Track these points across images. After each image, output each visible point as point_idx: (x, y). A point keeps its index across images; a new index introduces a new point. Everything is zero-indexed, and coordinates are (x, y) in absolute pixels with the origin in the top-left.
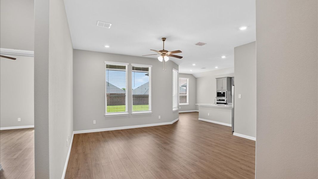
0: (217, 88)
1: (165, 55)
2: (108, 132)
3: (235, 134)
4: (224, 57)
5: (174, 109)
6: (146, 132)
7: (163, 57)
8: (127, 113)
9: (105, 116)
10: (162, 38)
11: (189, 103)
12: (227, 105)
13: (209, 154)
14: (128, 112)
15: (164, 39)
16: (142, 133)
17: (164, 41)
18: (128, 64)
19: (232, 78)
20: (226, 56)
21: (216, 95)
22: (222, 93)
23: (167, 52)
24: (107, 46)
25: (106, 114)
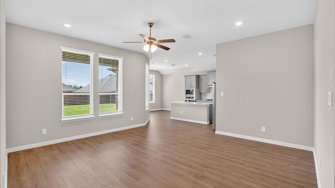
0: (186, 86)
1: (152, 44)
2: (66, 143)
3: (217, 132)
4: (200, 54)
5: (147, 109)
6: (120, 138)
7: (150, 47)
8: (93, 116)
9: (61, 121)
10: (149, 23)
11: (155, 101)
12: (196, 102)
13: (210, 159)
14: (94, 114)
15: (151, 25)
16: (115, 140)
17: (151, 26)
18: (94, 53)
19: (200, 76)
20: (202, 53)
21: (185, 92)
22: (191, 91)
23: (155, 40)
24: (68, 26)
25: (63, 119)
